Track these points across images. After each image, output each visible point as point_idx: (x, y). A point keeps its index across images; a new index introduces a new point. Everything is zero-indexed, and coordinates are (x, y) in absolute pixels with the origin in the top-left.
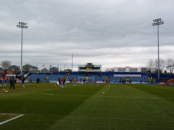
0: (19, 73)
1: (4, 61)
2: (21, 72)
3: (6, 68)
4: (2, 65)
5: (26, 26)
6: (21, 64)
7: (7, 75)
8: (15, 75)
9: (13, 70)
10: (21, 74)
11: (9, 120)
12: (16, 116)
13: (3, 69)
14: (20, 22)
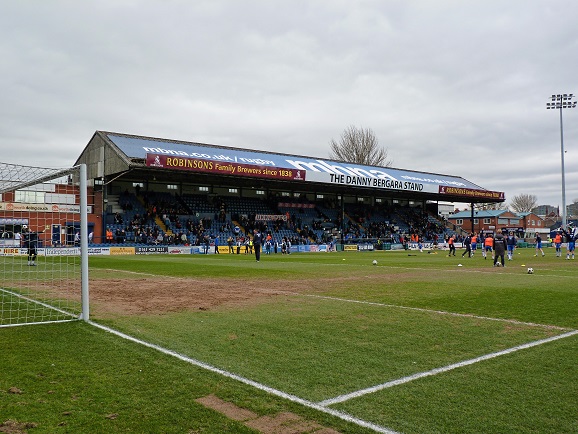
0: (559, 224)
1: (518, 195)
2: (564, 221)
3: (524, 214)
4: (514, 207)
5: (572, 101)
6: (564, 200)
7: (528, 230)
8: (548, 231)
9: (543, 216)
10: (565, 226)
11: (546, 341)
12: (562, 332)
13: (518, 214)
14: (554, 96)
